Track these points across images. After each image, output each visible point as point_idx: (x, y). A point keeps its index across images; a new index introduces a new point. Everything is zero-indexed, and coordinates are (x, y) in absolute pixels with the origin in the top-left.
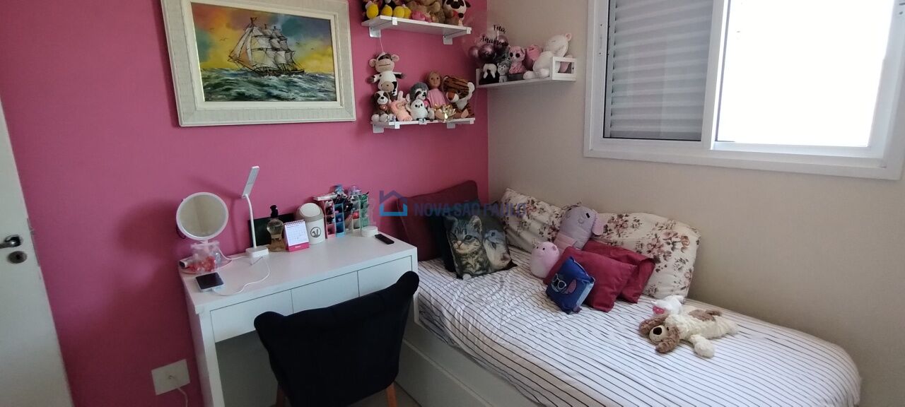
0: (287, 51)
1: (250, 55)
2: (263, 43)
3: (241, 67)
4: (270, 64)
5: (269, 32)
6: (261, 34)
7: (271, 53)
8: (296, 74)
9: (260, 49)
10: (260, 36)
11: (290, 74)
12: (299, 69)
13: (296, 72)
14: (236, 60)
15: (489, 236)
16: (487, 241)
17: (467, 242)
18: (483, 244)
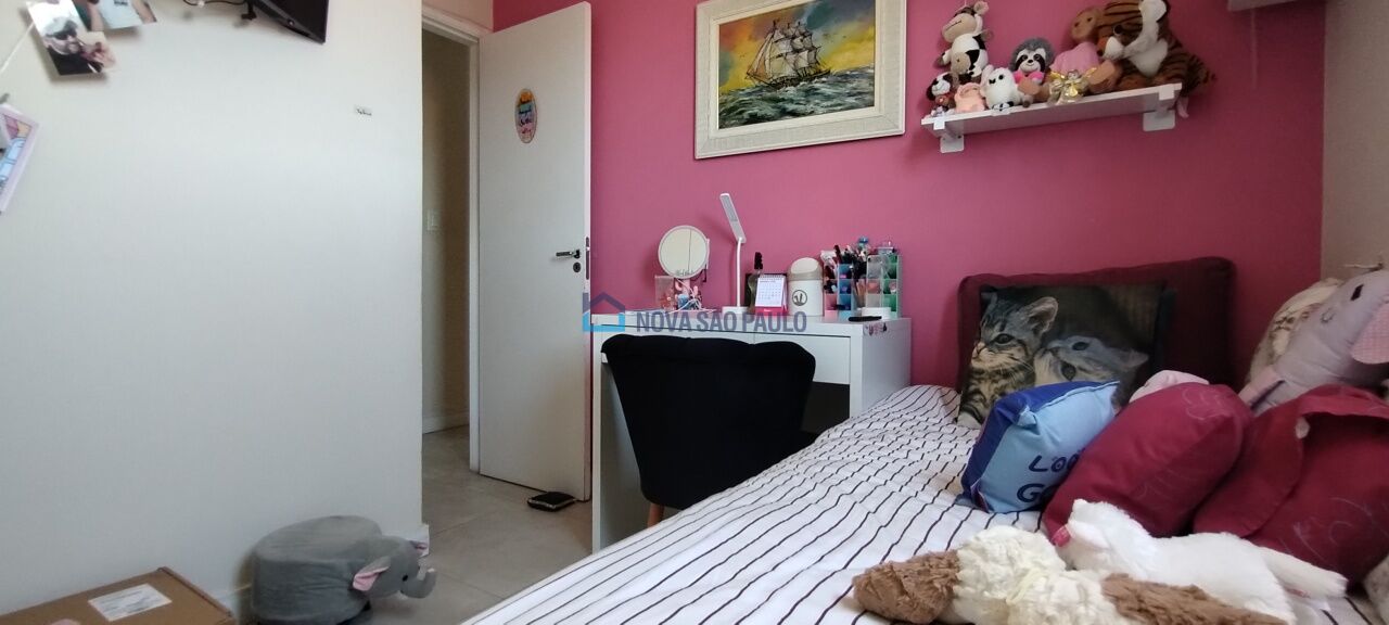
0: (812, 49)
1: (767, 66)
2: (784, 47)
3: (757, 82)
4: (788, 71)
5: (791, 32)
6: (782, 37)
7: (791, 57)
8: (819, 77)
9: (779, 56)
10: (781, 40)
11: (810, 79)
12: (823, 69)
13: (819, 74)
14: (753, 75)
15: (1065, 348)
16: (1049, 356)
17: (998, 347)
18: (1036, 358)
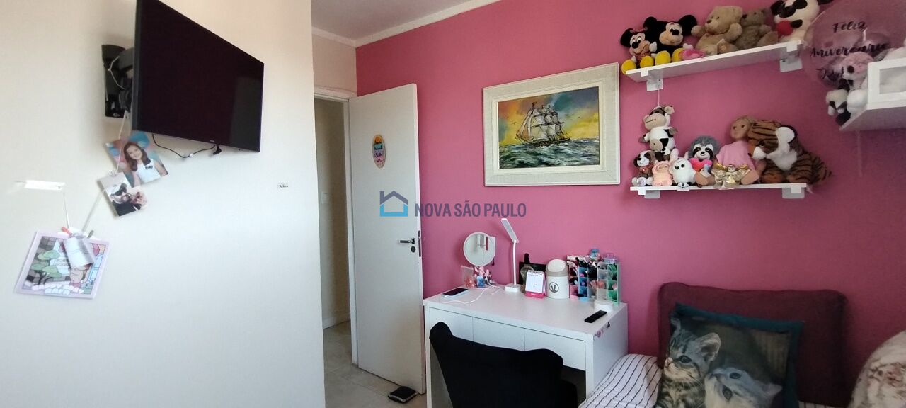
0: (558, 123)
1: (529, 132)
2: (540, 120)
3: (523, 141)
4: (543, 136)
5: (544, 111)
6: (539, 114)
7: (545, 127)
8: (563, 142)
9: (537, 126)
10: (538, 115)
11: (558, 142)
12: (566, 137)
13: (563, 140)
14: (521, 137)
15: (725, 375)
16: (714, 379)
17: (681, 365)
18: (706, 380)
